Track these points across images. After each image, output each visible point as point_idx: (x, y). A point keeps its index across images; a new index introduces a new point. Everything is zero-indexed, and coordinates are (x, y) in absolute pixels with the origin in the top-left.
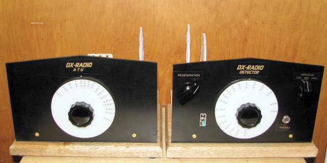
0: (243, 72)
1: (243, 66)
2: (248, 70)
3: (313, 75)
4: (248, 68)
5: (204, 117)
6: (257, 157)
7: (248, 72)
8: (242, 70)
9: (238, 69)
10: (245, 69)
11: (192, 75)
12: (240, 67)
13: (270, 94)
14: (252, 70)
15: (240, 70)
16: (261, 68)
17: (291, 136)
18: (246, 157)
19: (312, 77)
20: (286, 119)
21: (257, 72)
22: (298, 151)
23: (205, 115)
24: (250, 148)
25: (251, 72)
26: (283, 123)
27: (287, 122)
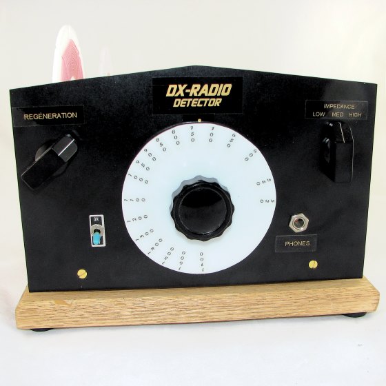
0: (180, 103)
1: (182, 88)
2: (193, 97)
3: (352, 107)
4: (193, 91)
5: (99, 222)
6: (235, 317)
7: (195, 103)
8: (180, 97)
9: (168, 94)
10: (187, 95)
11: (59, 115)
12: (173, 90)
13: (251, 155)
14: (203, 96)
15: (174, 98)
16: (224, 89)
17: (313, 264)
18: (208, 319)
19: (351, 111)
20: (299, 223)
21: (217, 102)
22: (334, 299)
23: (100, 218)
24: (217, 296)
25: (202, 103)
26: (292, 232)
27: (302, 229)
